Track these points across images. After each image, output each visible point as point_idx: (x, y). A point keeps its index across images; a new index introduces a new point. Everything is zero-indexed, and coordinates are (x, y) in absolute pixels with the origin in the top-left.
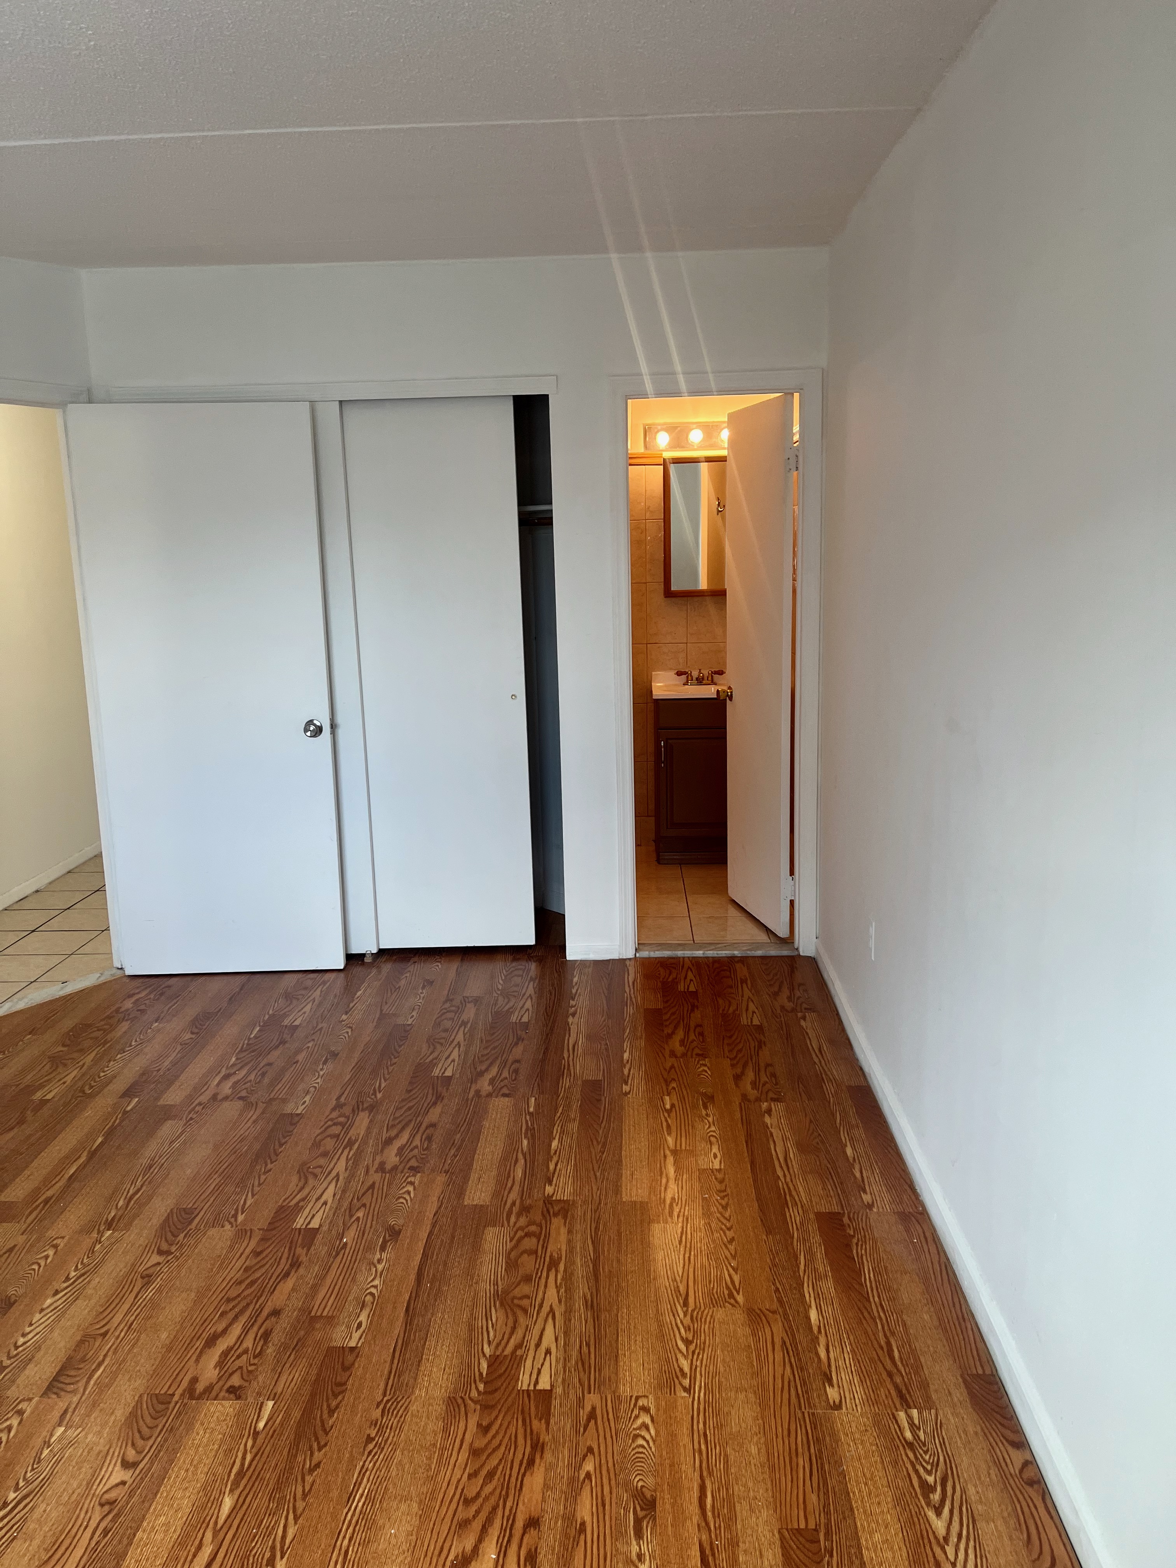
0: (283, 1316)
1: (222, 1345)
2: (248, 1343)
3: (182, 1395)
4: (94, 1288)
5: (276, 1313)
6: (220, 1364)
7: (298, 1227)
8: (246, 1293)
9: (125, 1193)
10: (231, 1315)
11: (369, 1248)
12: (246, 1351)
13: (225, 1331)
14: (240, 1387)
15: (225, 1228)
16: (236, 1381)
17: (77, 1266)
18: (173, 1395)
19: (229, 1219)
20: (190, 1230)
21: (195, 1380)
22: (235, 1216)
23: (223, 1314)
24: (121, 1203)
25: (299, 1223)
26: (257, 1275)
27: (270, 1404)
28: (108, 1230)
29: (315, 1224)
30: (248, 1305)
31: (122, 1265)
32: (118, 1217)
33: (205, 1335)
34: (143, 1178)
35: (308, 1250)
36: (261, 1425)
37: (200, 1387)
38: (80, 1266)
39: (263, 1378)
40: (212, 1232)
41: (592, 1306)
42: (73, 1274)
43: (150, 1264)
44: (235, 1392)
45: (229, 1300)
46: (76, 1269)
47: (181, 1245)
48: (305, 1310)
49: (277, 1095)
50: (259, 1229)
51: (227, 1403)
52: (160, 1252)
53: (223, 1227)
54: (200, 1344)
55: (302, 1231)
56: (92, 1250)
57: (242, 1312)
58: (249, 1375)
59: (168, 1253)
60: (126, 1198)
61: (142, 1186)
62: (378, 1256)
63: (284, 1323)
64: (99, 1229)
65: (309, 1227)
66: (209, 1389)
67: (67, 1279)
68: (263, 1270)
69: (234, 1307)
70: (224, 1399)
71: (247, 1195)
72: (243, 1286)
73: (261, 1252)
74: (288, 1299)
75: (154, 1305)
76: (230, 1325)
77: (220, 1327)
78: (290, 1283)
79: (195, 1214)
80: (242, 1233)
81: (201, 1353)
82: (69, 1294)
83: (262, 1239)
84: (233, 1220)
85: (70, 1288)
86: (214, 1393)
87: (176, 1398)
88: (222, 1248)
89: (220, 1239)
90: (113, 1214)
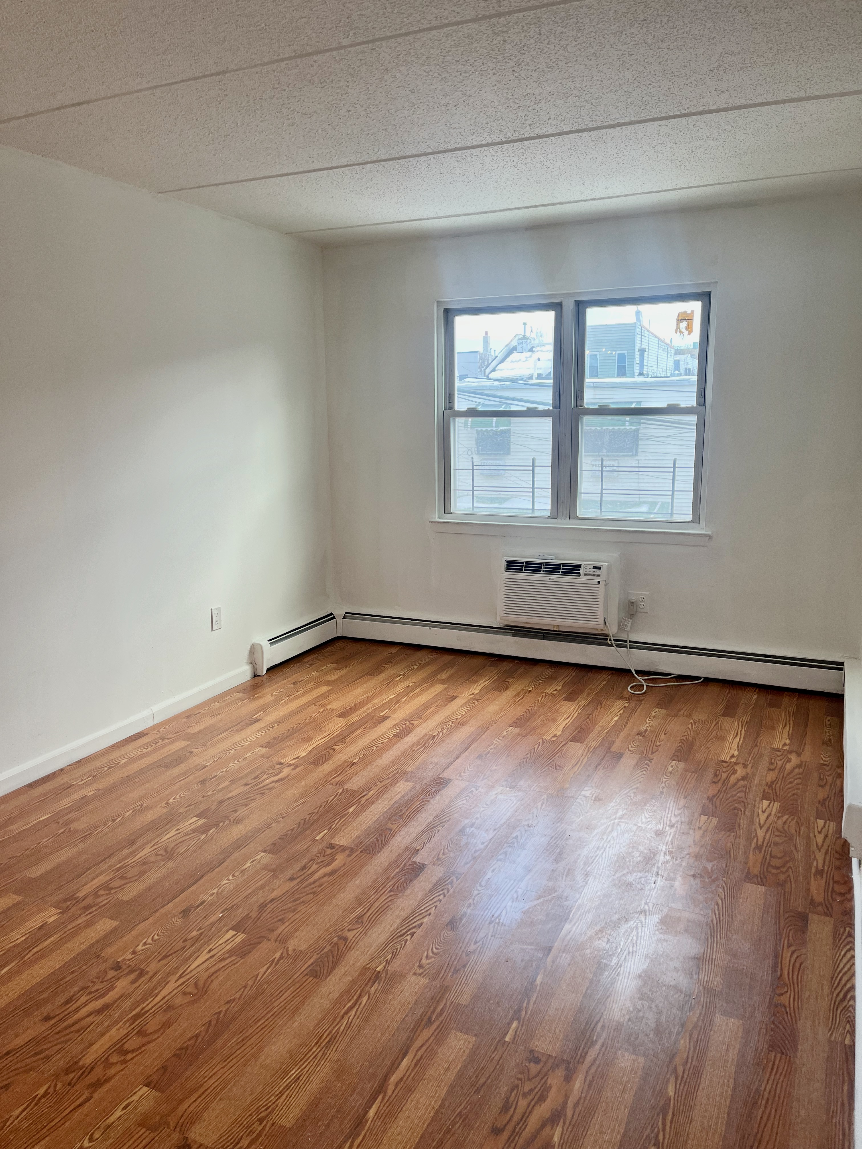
0: (289, 876)
1: (329, 869)
2: (314, 867)
3: (357, 851)
4: (394, 922)
5: (292, 879)
6: (333, 860)
7: (243, 935)
8: (302, 895)
9: (360, 1010)
10: (317, 884)
11: (211, 904)
12: (318, 863)
13: (324, 876)
14: (328, 848)
15: (294, 948)
16: (329, 851)
17: (405, 943)
18: (361, 852)
19: (286, 956)
20: (318, 954)
21: (349, 856)
22: (281, 957)
23: (320, 886)
24: (364, 1000)
25: (241, 937)
26: (289, 905)
27: (317, 838)
28: (379, 972)
29: (232, 933)
30: (304, 888)
31: (374, 936)
32: (370, 983)
33: (335, 876)
34: (340, 1028)
35: (248, 914)
36: (325, 831)
37: (347, 852)
38: (403, 943)
39: (315, 849)
40: (303, 947)
41: (133, 842)
42: (409, 938)
43: (355, 932)
44: (332, 846)
45: (314, 893)
46: (406, 941)
47: (329, 941)
48: (275, 876)
49: (146, 1134)
50: (270, 940)
51: (337, 843)
52: (345, 939)
53: (294, 950)
54: (340, 872)
55: (242, 931)
56: (394, 955)
57: (310, 884)
58: (322, 852)
59: (340, 938)
60: (360, 1005)
61: (343, 1017)
62: (210, 898)
63: (289, 873)
64: (387, 974)
65: (235, 933)
66: (342, 851)
67: (412, 935)
68: (284, 908)
69: (313, 888)
70: (337, 845)
71: (262, 977)
72: (302, 900)
73: (279, 920)
74: (280, 885)
75: (359, 902)
76: (319, 879)
77: (326, 879)
78: (273, 895)
79: (309, 969)
80: (283, 940)
81: (340, 868)
82: (411, 922)
83: (273, 931)
84: (285, 954)
85: (411, 927)
86: (342, 848)
87: (360, 850)
88: (303, 931)
89: (301, 939)
90: (373, 988)
